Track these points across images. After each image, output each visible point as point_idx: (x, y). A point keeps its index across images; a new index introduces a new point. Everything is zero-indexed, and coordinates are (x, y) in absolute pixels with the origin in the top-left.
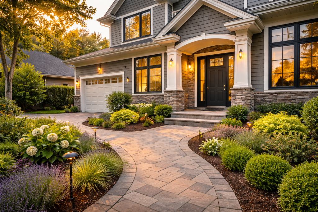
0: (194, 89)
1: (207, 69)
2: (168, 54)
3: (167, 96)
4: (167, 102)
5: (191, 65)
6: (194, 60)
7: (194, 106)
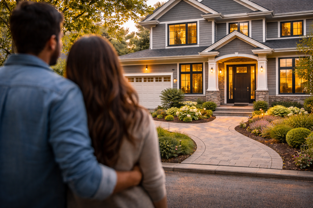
0: (224, 90)
1: (234, 75)
2: (209, 64)
3: (209, 95)
4: (209, 100)
5: (222, 70)
6: (224, 67)
7: (224, 103)
